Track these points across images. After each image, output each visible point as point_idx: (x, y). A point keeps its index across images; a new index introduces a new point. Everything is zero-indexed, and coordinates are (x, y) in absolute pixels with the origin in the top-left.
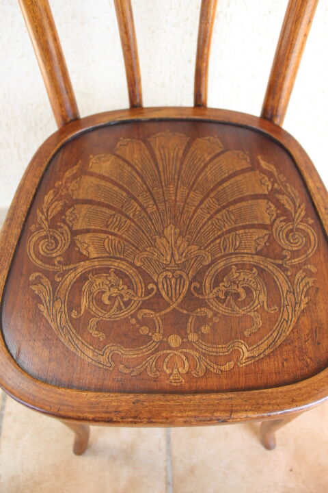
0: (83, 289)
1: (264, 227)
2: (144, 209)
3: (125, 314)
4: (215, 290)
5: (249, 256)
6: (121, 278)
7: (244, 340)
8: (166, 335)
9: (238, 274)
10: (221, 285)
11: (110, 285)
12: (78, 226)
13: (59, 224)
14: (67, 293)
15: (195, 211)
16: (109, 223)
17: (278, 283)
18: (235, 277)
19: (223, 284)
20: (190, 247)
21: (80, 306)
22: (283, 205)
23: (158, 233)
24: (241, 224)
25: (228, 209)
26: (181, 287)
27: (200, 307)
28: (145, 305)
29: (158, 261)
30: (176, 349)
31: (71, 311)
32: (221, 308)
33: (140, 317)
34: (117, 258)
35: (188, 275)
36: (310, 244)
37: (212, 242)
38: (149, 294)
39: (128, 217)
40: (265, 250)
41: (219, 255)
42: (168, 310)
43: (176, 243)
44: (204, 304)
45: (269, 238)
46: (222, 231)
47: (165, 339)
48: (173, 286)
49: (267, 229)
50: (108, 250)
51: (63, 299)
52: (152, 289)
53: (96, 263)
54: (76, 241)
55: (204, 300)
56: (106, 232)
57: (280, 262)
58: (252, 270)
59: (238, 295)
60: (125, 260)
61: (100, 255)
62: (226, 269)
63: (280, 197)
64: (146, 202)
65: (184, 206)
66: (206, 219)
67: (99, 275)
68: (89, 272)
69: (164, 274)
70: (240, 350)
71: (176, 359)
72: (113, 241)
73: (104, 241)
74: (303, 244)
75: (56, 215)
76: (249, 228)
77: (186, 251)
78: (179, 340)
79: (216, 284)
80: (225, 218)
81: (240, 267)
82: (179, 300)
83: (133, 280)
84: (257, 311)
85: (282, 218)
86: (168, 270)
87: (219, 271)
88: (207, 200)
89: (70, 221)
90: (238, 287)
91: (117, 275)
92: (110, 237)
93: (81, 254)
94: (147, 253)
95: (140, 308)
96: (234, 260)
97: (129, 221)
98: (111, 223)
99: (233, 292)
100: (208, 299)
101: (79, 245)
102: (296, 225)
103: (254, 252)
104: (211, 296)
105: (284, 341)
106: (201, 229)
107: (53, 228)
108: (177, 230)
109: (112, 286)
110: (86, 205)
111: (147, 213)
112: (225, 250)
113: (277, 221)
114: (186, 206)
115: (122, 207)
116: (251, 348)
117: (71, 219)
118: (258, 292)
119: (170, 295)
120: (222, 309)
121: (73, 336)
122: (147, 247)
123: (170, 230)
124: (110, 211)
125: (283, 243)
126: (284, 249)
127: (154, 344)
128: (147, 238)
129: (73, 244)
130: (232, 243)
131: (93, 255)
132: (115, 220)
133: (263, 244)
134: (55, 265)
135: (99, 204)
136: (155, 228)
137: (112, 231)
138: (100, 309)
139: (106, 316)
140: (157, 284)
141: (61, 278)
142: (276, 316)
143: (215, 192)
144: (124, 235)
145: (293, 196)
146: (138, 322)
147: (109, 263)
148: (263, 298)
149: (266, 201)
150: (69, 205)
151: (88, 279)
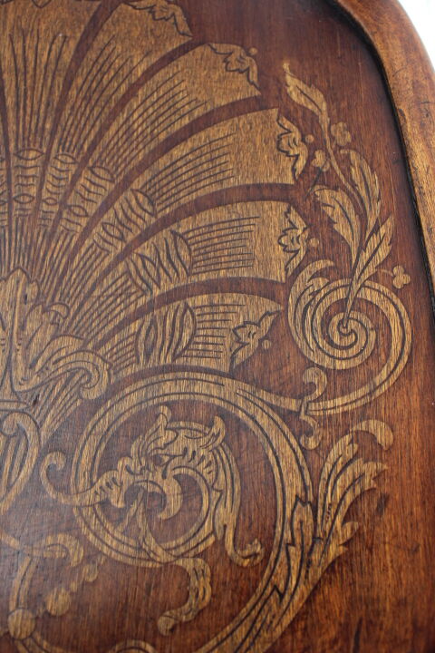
1: (267, 289)
5: (211, 378)
7: (154, 645)
9: (171, 435)
15: (87, 232)
17: (276, 470)
18: (162, 442)
19: (127, 461)
20: (58, 342)
22: (331, 222)
24: (204, 277)
25: (174, 227)
26: (17, 465)
27: (56, 531)
32: (108, 539)
35: (38, 428)
36: (388, 356)
37: (119, 328)
41: (130, 371)
43: (22, 327)
44: (65, 522)
45: (273, 324)
49: (272, 297)
55: (68, 508)
57: (292, 405)
58: (211, 425)
62: (140, 414)
63: (326, 196)
65: (59, 215)
66: (112, 256)
74: (367, 353)
77: (46, 354)
79: (109, 460)
80: (163, 255)
81: (182, 411)
84: (204, 555)
85: (320, 265)
87: (122, 420)
88: (122, 198)
96: (167, 388)
100: (79, 508)
102: (356, 287)
103: (225, 369)
104: (89, 497)
106: (93, 286)
108: (32, 291)
112: (148, 355)
113: (305, 274)
114: (65, 215)
120: (111, 540)
125: (309, 342)
126: (311, 364)
130: (172, 335)
133: (253, 342)
142: (252, 574)
143: (147, 175)
145: (363, 193)
148: (227, 515)
149: (283, 207)
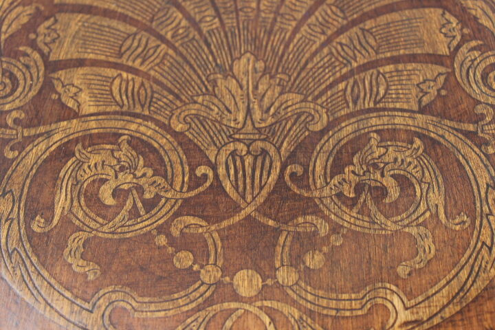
0: (62, 174)
1: (436, 59)
2: (195, 24)
3: (144, 225)
4: (336, 180)
5: (406, 114)
6: (143, 154)
7: (397, 286)
8: (229, 270)
9: (382, 150)
10: (346, 170)
11: (117, 168)
12: (61, 53)
13: (21, 49)
14: (28, 181)
15: (296, 30)
16: (123, 49)
17: (467, 168)
18: (376, 155)
19: (352, 168)
20: (285, 96)
21: (51, 208)
22: (476, 19)
23: (220, 69)
24: (389, 55)
25: (361, 25)
26: (265, 173)
27: (304, 214)
28: (188, 207)
29: (220, 123)
30: (250, 301)
31: (33, 219)
32: (347, 218)
33: (175, 232)
34: (137, 116)
35: (278, 149)
37: (331, 86)
38: (198, 186)
39: (162, 39)
40: (439, 104)
41: (343, 113)
42: (237, 219)
43: (256, 88)
44: (311, 207)
45: (446, 80)
46: (349, 68)
47: (228, 279)
48: (249, 171)
49: (442, 64)
50: (118, 98)
51: (17, 194)
52: (205, 176)
53: (93, 124)
54: (55, 82)
55: (311, 199)
56: (115, 66)
57: (471, 128)
58: (412, 143)
59: (382, 192)
60: (152, 120)
61: (101, 109)
62: (359, 138)
63: (469, 3)
64: (200, 12)
65: (275, 20)
66: (318, 44)
67: (96, 147)
68: (77, 141)
69: (231, 147)
70: (389, 306)
71: (250, 322)
72: (131, 83)
73: (112, 83)
75: (18, 32)
76: (404, 62)
77: (277, 104)
78: (258, 281)
79: (337, 167)
80: (356, 42)
81: (389, 135)
82: (261, 200)
83: (166, 159)
84: (424, 224)
85: (474, 43)
86: (239, 140)
87: (343, 142)
88: (320, 9)
89: (46, 44)
90: (383, 175)
91: (134, 148)
92: (125, 75)
93: (63, 106)
94: (197, 106)
95: (177, 215)
96: (374, 121)
97: (163, 46)
98: (128, 49)
99: (373, 184)
100: (320, 199)
101: (60, 89)
104: (326, 192)
105: (486, 289)
106: (306, 63)
107: (9, 56)
108: (260, 65)
109: (122, 169)
110: (81, 15)
111: (200, 31)
112: (355, 103)
113: (464, 49)
114: (279, 19)
115: (152, 20)
116: (413, 302)
117: (48, 39)
118: (425, 187)
119: (241, 189)
120: (349, 218)
121: (31, 269)
122: (198, 95)
123: (245, 65)
124: (128, 27)
125: (476, 90)
126: (479, 102)
127: (203, 289)
128: (200, 78)
129: (48, 86)
130: (371, 90)
131: (88, 107)
132: (136, 44)
133: (433, 92)
134: (6, 126)
136: (215, 60)
137: (130, 64)
138: (92, 215)
139: (105, 229)
140: (214, 167)
141: (17, 153)
142: (465, 235)
144: (152, 73)
146: (172, 241)
147: (120, 124)
148: (436, 198)
149: (440, 11)
150: (47, 13)
151: (74, 155)
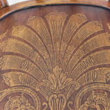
0: (5, 106)
2: (42, 57)
4: (82, 106)
6: (28, 99)
9: (96, 96)
10: (85, 103)
11: (21, 103)
15: (71, 57)
19: (87, 102)
23: (49, 71)
25: (90, 55)
26: (62, 104)
29: (49, 88)
34: (26, 87)
35: (66, 96)
39: (32, 62)
43: (59, 76)
46: (86, 69)
48: (57, 103)
50: (20, 81)
52: (45, 105)
53: (14, 90)
54: (3, 77)
56: (20, 71)
58: (104, 93)
60: (30, 88)
61: (16, 85)
64: (43, 53)
67: (15, 97)
68: (9, 95)
69: (52, 96)
72: (24, 76)
73: (19, 76)
76: (102, 67)
77: (65, 82)
79: (83, 102)
81: (98, 91)
83: (34, 100)
86: (55, 93)
91: (25, 97)
92: (22, 74)
93: (5, 84)
94: (43, 83)
96: (93, 87)
97: (33, 64)
98: (23, 65)
99: (93, 107)
101: (4, 79)
103: (105, 82)
108: (61, 69)
110: (10, 56)
111: (43, 59)
112: (88, 81)
115: (30, 56)
122: (43, 79)
123: (56, 69)
124: (23, 58)
128: (43, 74)
130: (92, 76)
131: (12, 85)
132: (25, 64)
135: (17, 54)
136: (48, 68)
137: (24, 70)
140: (47, 103)
143: (82, 46)
144: (30, 73)
151: (8, 100)
